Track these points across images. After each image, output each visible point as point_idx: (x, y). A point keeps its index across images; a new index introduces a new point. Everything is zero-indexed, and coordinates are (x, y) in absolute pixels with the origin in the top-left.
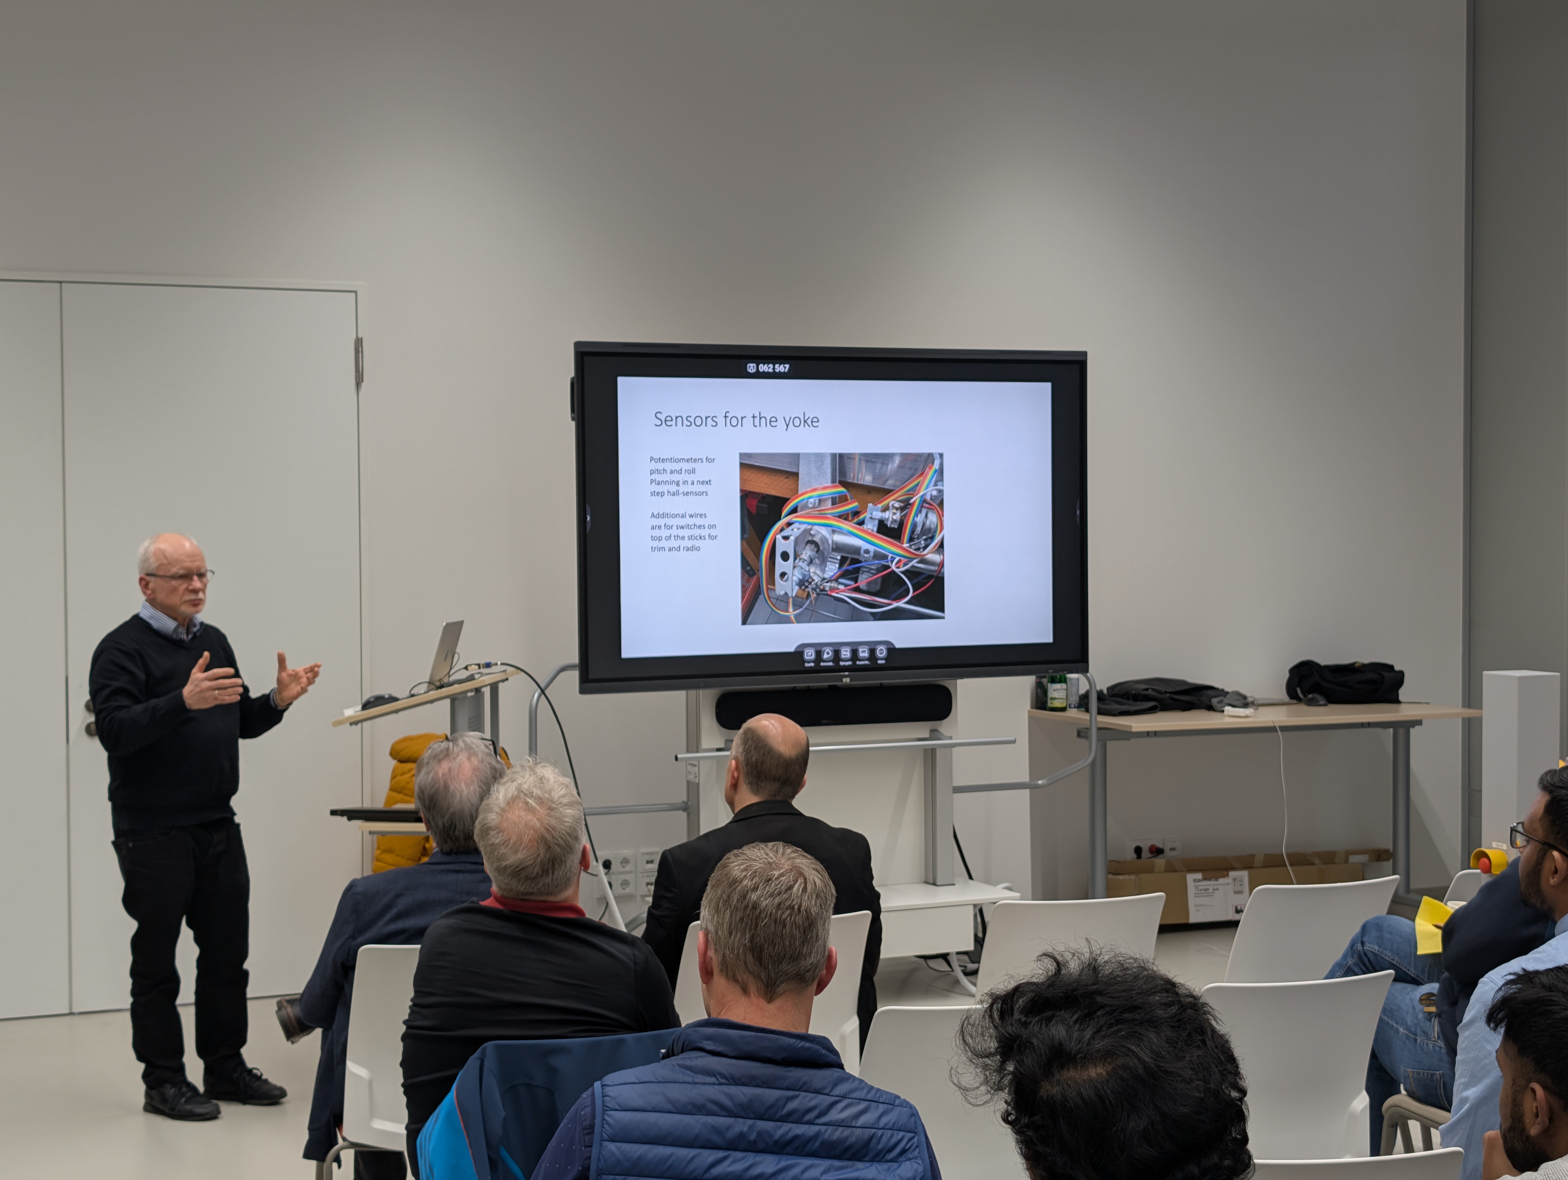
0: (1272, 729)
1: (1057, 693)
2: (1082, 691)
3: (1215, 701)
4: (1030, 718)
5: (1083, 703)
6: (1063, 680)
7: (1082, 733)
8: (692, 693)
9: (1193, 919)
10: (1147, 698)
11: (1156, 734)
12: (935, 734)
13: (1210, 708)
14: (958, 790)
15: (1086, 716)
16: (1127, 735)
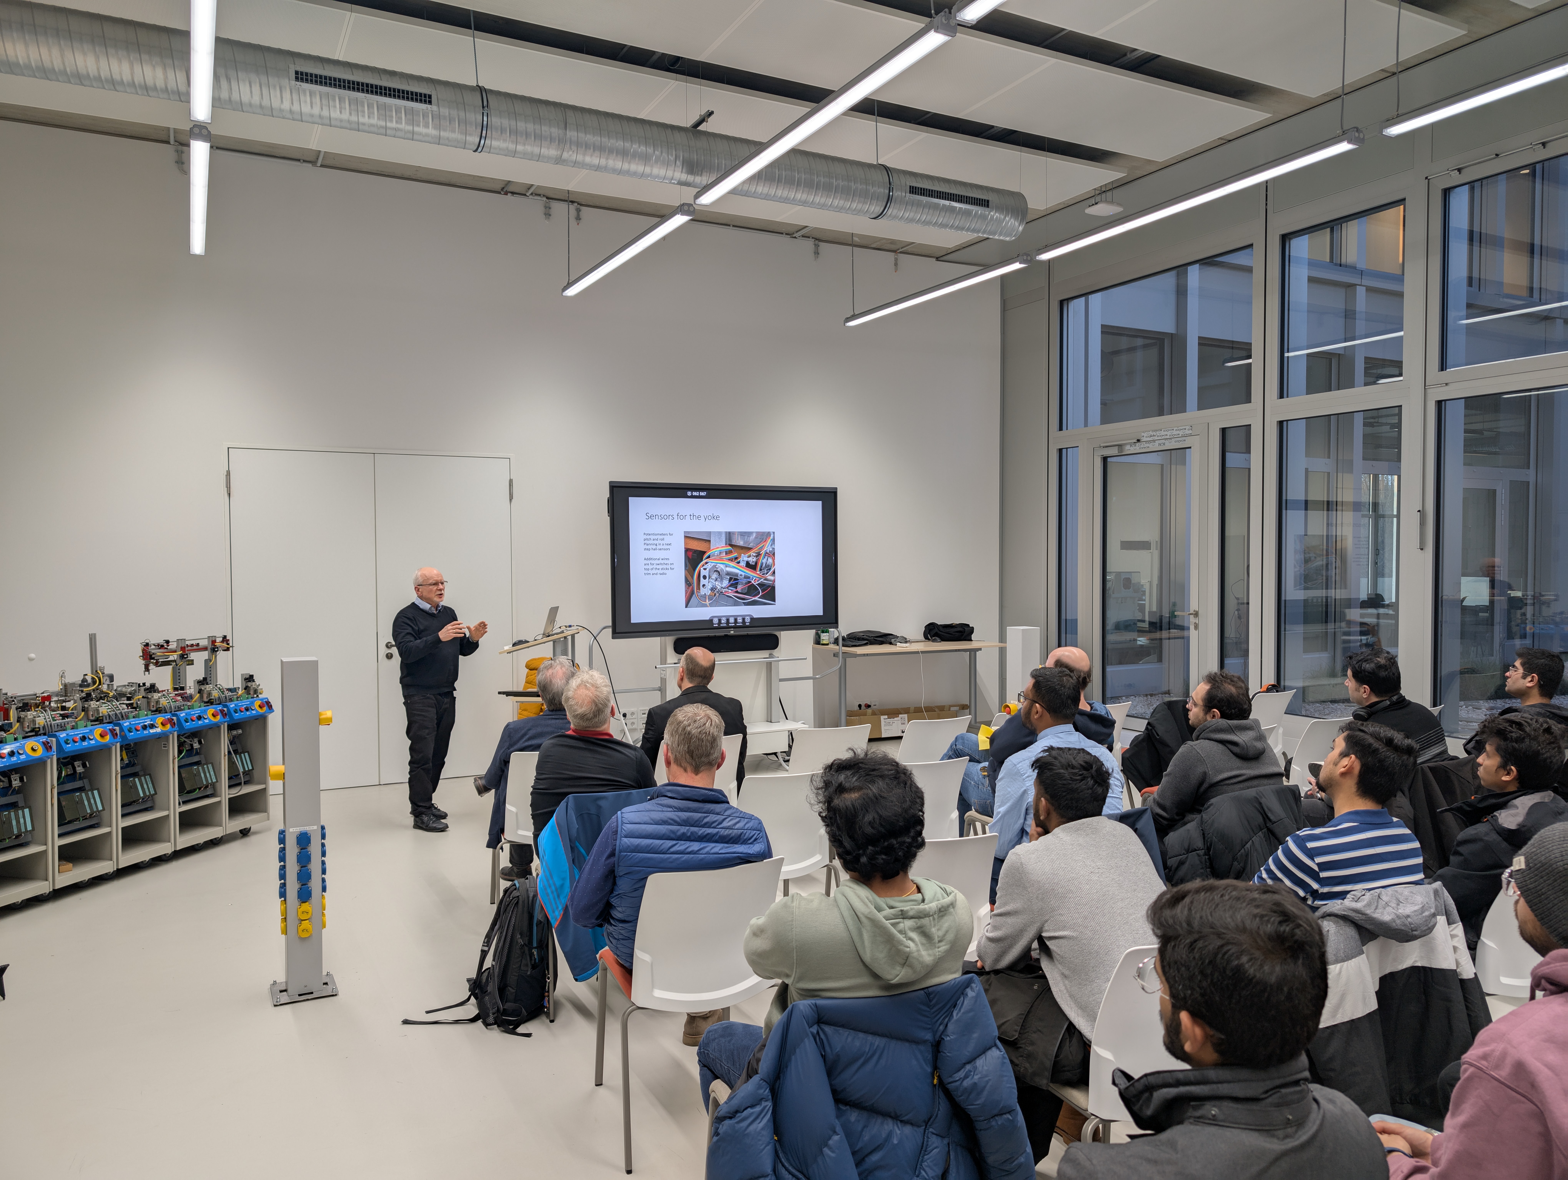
0: (917, 652)
1: (825, 637)
2: (836, 637)
3: (893, 640)
4: (813, 648)
5: (836, 642)
6: (827, 632)
7: (835, 655)
8: (663, 638)
9: (884, 735)
10: (864, 639)
11: (867, 655)
12: (771, 656)
13: (891, 643)
14: (781, 680)
15: (837, 647)
16: (855, 655)
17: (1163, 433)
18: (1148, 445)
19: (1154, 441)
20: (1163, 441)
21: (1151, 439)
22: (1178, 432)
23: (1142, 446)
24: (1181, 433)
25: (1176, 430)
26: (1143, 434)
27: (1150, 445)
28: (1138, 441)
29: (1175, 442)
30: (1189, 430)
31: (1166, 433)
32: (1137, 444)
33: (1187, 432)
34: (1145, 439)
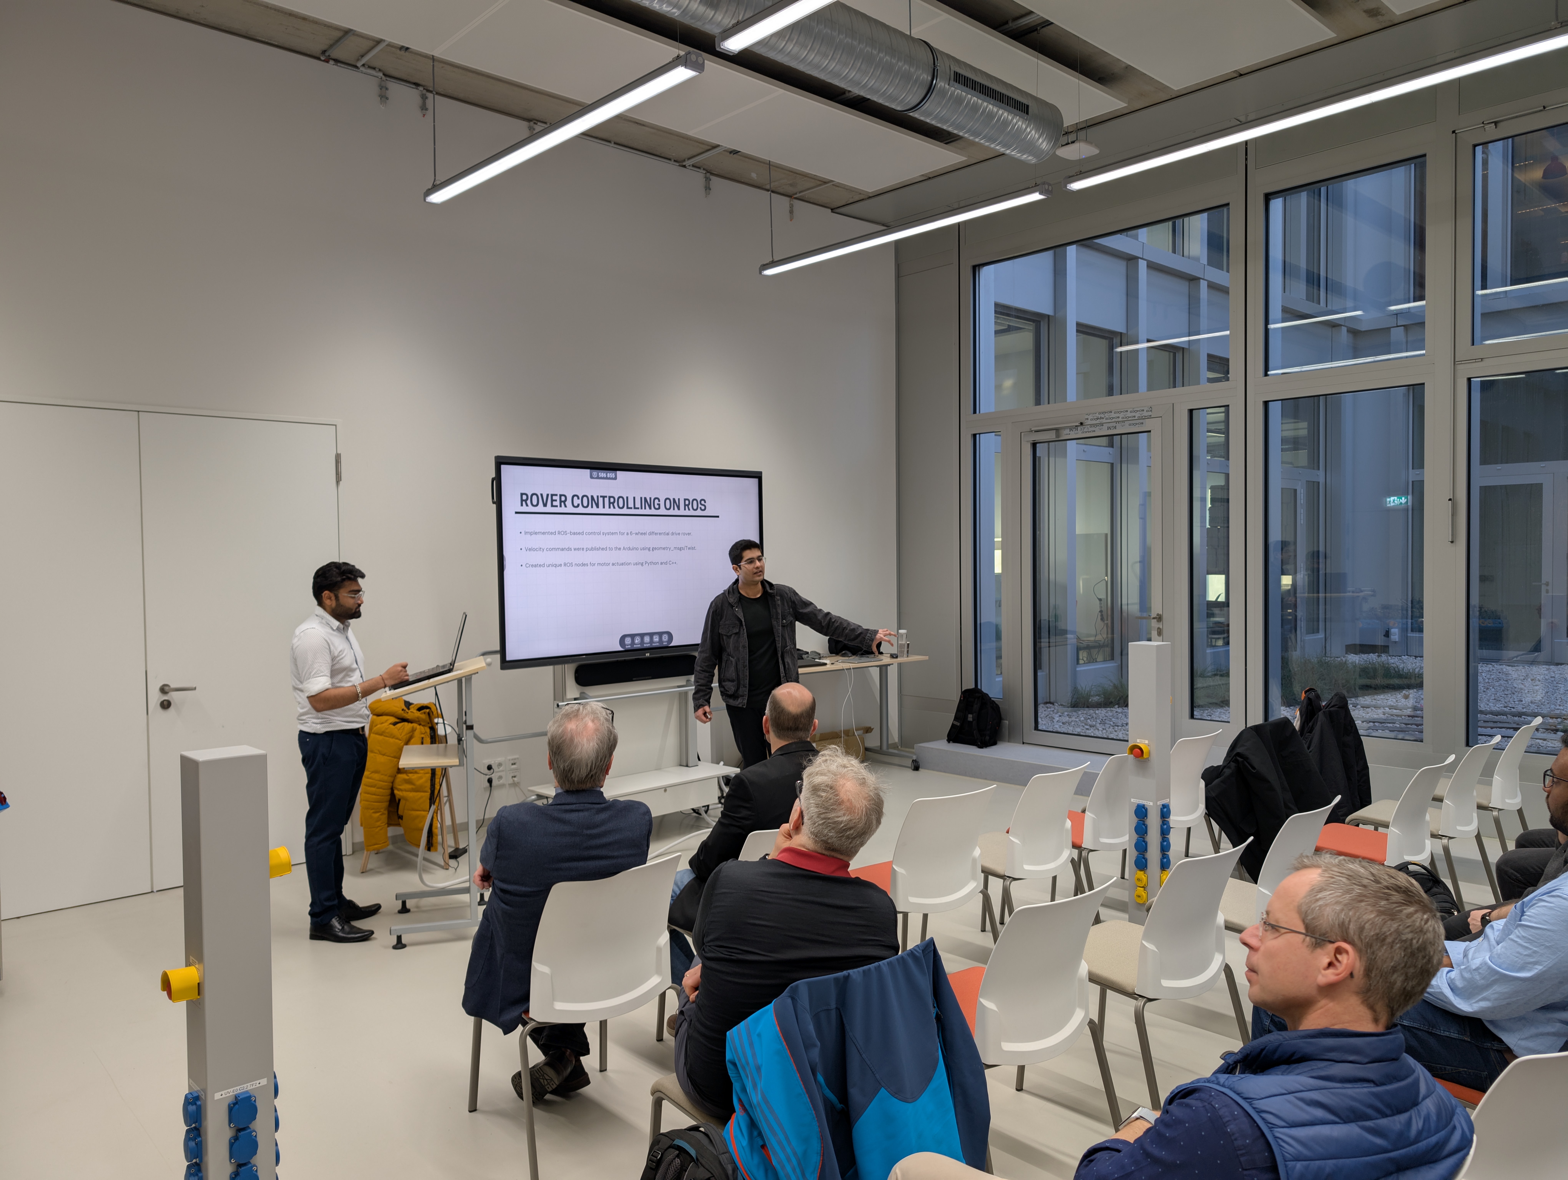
17: (1113, 415)
18: (1093, 429)
19: (1102, 424)
20: (1114, 424)
21: (1098, 422)
22: (1133, 414)
23: (1086, 430)
24: (1137, 415)
25: (1131, 412)
26: (1087, 417)
27: (1097, 429)
28: (1082, 424)
29: (1130, 425)
30: (1147, 411)
31: (1117, 415)
32: (1079, 428)
33: (1145, 414)
34: (1089, 422)
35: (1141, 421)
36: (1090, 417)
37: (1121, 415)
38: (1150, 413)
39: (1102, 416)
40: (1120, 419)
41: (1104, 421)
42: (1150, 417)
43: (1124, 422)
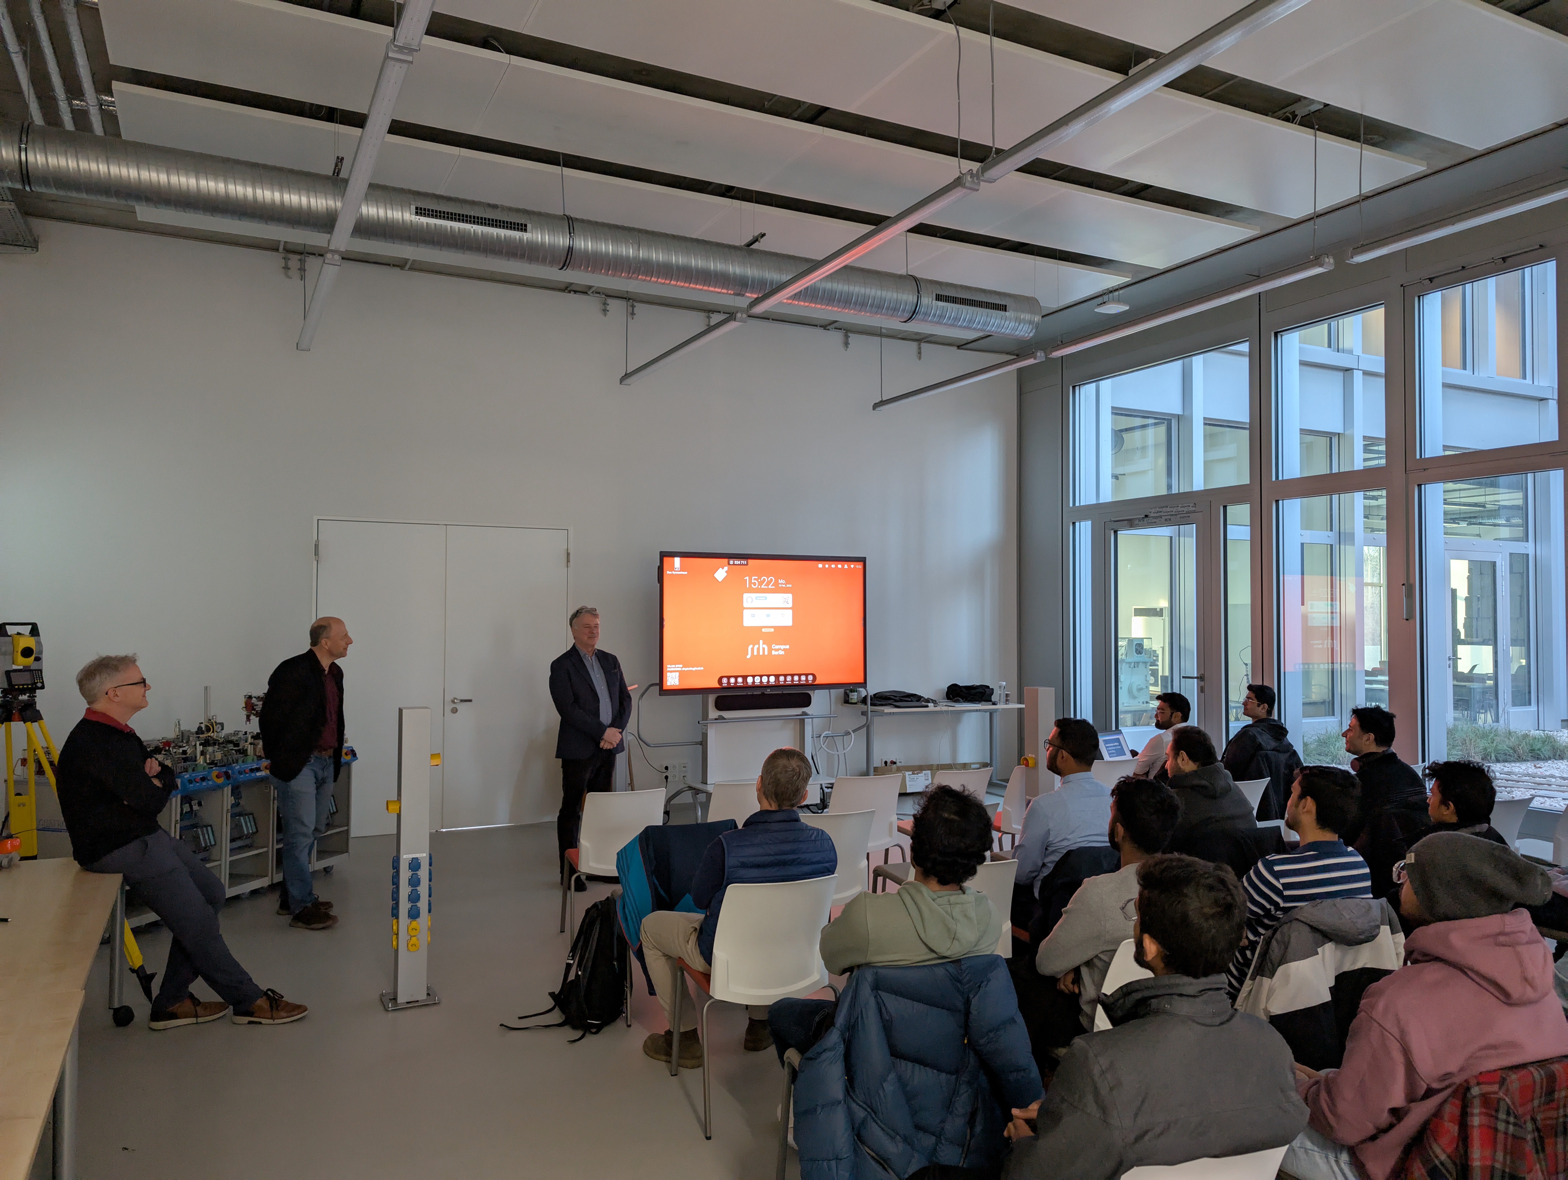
0: (939, 712)
1: (853, 696)
5: (864, 701)
6: (856, 691)
7: (863, 714)
8: (705, 695)
9: (908, 791)
10: (889, 699)
12: (803, 713)
14: (813, 737)
15: (865, 706)
16: (882, 715)
17: (1168, 509)
18: (1155, 521)
19: (1161, 517)
20: (1169, 517)
21: (1158, 515)
22: (1182, 509)
23: (1150, 521)
24: (1185, 509)
25: (1181, 507)
26: (1150, 510)
27: (1158, 520)
28: (1146, 516)
29: (1180, 518)
30: (1193, 507)
31: (1171, 509)
32: (1145, 520)
33: (1191, 509)
34: (1152, 515)
35: (1188, 515)
36: (1153, 511)
37: (1174, 510)
38: (1194, 509)
39: (1161, 510)
40: (1174, 513)
41: (1162, 514)
42: (1194, 512)
43: (1176, 515)
